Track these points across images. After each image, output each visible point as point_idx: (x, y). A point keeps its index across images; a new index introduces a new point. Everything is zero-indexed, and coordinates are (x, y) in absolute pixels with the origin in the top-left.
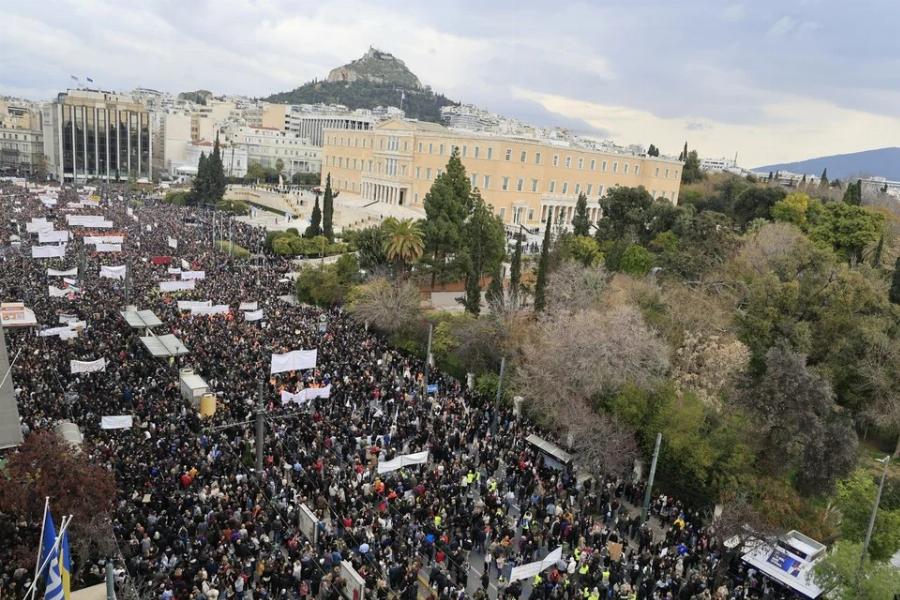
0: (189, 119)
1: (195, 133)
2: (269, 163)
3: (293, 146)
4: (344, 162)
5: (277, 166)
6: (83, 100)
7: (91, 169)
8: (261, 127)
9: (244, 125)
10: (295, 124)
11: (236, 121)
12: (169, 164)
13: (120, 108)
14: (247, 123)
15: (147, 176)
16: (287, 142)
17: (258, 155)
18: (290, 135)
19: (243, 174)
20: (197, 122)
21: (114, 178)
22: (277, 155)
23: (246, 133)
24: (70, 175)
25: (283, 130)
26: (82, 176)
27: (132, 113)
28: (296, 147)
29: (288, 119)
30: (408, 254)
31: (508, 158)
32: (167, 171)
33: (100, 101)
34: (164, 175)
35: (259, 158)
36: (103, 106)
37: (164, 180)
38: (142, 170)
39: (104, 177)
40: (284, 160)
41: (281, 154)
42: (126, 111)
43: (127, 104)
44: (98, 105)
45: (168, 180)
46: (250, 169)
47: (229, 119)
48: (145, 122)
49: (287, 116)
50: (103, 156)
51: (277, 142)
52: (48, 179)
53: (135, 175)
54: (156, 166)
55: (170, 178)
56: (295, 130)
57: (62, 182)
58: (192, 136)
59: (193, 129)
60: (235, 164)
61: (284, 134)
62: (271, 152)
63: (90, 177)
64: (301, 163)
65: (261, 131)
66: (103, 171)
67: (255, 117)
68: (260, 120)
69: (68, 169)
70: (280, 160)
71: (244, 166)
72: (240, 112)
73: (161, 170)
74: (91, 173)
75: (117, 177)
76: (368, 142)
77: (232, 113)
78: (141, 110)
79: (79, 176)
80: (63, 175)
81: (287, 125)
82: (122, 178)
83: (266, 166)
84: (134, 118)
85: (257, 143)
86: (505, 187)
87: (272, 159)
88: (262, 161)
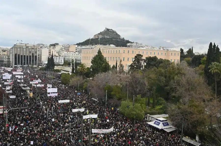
0: (48, 50)
1: (50, 53)
2: (70, 60)
3: (77, 56)
4: (87, 58)
5: (72, 61)
6: (20, 46)
7: (21, 64)
8: (69, 51)
9: (64, 51)
10: (79, 50)
11: (62, 50)
12: (43, 62)
13: (29, 48)
14: (65, 50)
15: (36, 65)
16: (76, 55)
17: (67, 58)
18: (77, 53)
19: (62, 64)
20: (50, 51)
21: (27, 66)
22: (72, 58)
23: (64, 53)
24: (16, 66)
25: (75, 52)
26: (20, 66)
27: (32, 49)
28: (78, 56)
29: (76, 49)
30: (83, 71)
31: (124, 52)
32: (42, 64)
33: (24, 46)
34: (41, 65)
35: (67, 59)
36: (25, 47)
37: (40, 66)
38: (35, 64)
39: (25, 66)
40: (74, 60)
41: (73, 58)
42: (31, 48)
43: (31, 46)
44: (24, 47)
45: (42, 66)
46: (64, 62)
47: (60, 49)
48: (36, 51)
49: (76, 48)
50: (25, 60)
51: (73, 55)
52: (10, 67)
53: (33, 65)
54: (39, 63)
55: (42, 65)
56: (79, 52)
57: (14, 67)
58: (49, 54)
59: (49, 52)
60: (60, 61)
61: (75, 53)
62: (71, 58)
63: (21, 66)
64: (79, 60)
65: (68, 52)
66: (25, 64)
67: (67, 49)
68: (69, 49)
69: (16, 64)
70: (73, 59)
71: (63, 61)
72: (63, 48)
73: (40, 64)
74: (21, 65)
75: (28, 65)
76: (92, 52)
77: (61, 48)
78: (35, 48)
79: (18, 66)
80: (14, 65)
81: (76, 50)
82: (30, 66)
83: (69, 61)
84: (33, 50)
85: (67, 55)
86: (124, 60)
87: (71, 59)
88: (68, 60)
